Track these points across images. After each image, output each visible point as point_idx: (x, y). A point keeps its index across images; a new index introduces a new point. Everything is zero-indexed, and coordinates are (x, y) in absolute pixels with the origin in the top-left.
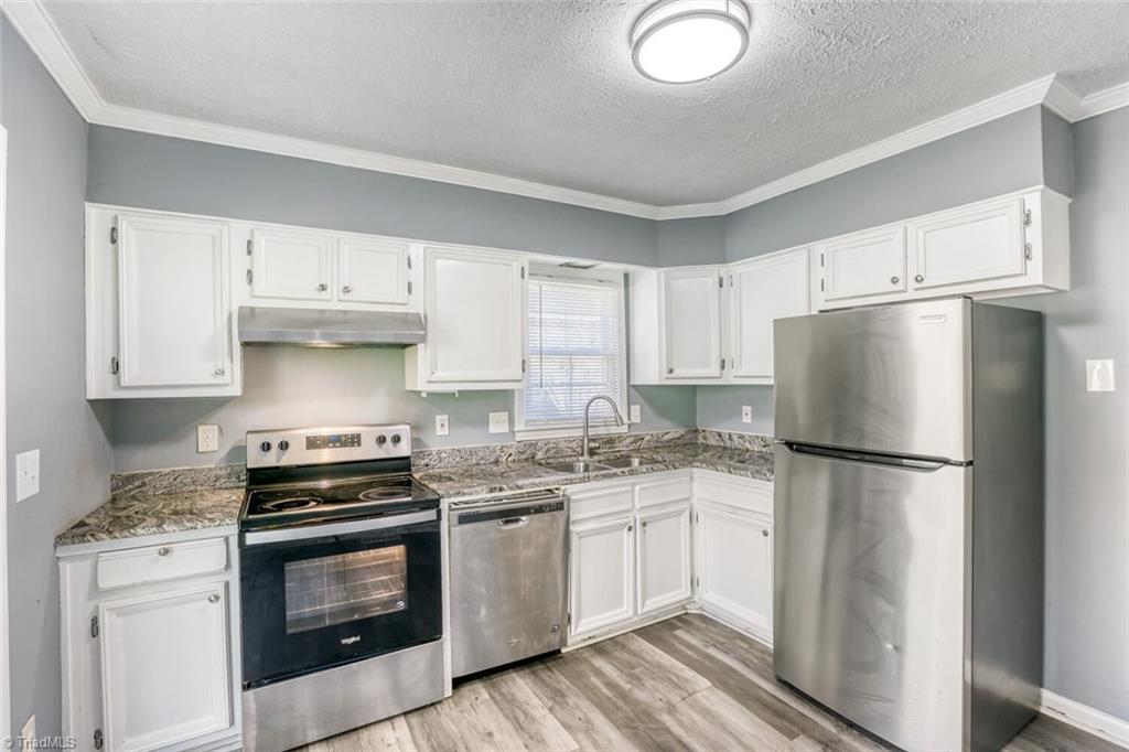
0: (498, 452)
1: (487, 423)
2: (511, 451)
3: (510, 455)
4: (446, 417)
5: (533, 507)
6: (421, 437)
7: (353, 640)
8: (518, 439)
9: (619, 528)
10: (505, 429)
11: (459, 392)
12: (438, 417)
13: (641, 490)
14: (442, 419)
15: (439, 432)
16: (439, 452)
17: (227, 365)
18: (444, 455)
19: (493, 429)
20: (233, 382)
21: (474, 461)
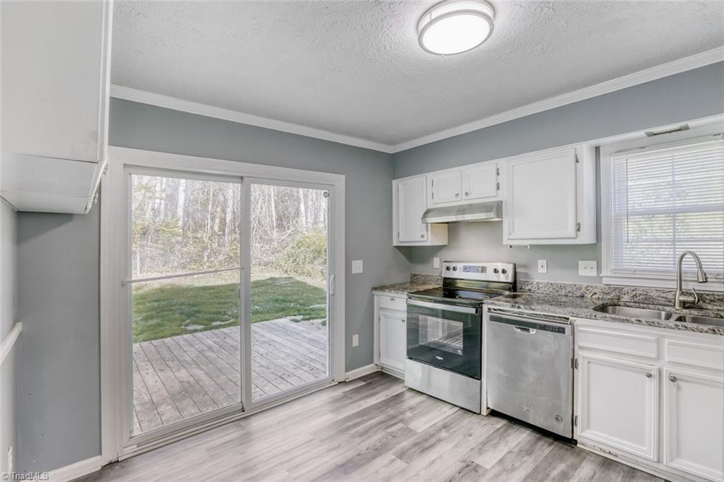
0: (584, 290)
1: (577, 267)
2: (595, 290)
3: (595, 293)
4: (545, 261)
5: (538, 325)
6: (529, 273)
7: (440, 358)
8: (604, 282)
9: (641, 370)
10: (594, 273)
11: (530, 245)
12: (539, 261)
13: (669, 344)
14: (542, 262)
15: (540, 270)
16: (538, 284)
17: (424, 233)
18: (541, 286)
19: (582, 273)
20: (428, 239)
21: (563, 293)
